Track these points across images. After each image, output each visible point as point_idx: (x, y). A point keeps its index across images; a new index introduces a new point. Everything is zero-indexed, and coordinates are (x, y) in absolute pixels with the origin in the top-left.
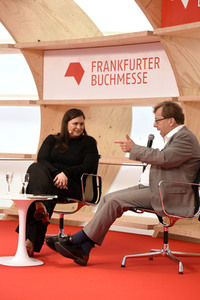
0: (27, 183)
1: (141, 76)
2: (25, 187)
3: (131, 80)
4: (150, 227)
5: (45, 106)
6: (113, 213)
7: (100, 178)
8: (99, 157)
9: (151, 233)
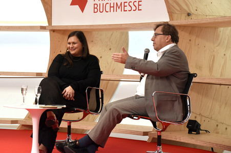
0: (39, 95)
1: (136, 4)
2: (38, 98)
3: (128, 8)
4: (145, 134)
5: (53, 31)
6: (114, 119)
7: (102, 91)
8: (101, 73)
9: (146, 138)
